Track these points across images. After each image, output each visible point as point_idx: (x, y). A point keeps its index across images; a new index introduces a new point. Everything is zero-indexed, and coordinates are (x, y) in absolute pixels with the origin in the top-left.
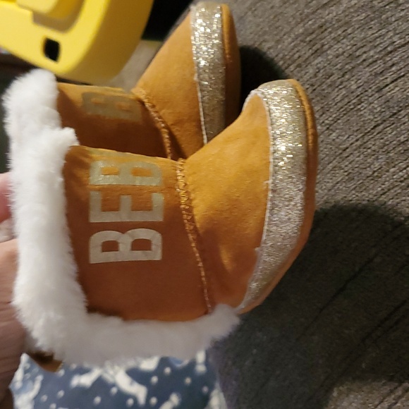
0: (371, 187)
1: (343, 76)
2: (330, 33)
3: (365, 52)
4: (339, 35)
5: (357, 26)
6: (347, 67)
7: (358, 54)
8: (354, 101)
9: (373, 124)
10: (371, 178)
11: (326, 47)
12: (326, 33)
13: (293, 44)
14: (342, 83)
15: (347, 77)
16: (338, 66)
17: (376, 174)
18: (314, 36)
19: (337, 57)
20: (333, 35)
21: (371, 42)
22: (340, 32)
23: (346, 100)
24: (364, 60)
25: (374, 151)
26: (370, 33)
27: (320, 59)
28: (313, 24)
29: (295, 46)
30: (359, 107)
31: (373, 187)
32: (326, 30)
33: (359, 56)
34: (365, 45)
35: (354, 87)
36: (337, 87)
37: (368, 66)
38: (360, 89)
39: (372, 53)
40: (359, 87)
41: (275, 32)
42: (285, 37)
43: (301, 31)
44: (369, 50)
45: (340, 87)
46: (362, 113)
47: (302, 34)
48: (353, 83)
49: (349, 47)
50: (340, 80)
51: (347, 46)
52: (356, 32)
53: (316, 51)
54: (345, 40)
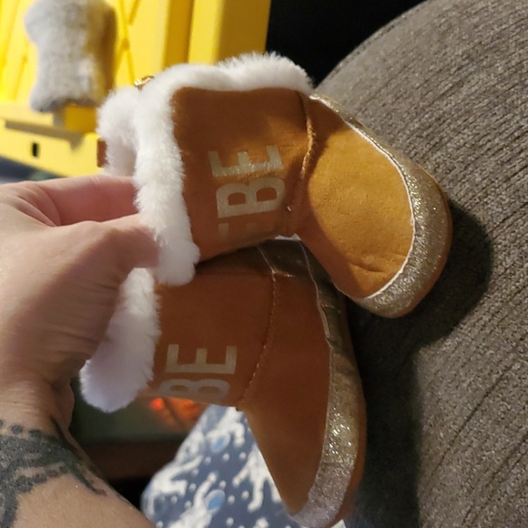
0: (504, 286)
1: (466, 168)
2: (449, 124)
3: (489, 141)
4: (460, 126)
5: (479, 114)
6: (469, 158)
7: (481, 143)
8: (479, 195)
9: (502, 217)
10: (503, 276)
11: (446, 139)
12: (445, 125)
13: (408, 141)
14: (465, 176)
15: (470, 169)
16: (460, 159)
17: (508, 271)
18: (431, 129)
19: (458, 149)
20: (452, 127)
21: (495, 129)
22: (459, 122)
23: (470, 194)
24: (489, 149)
25: (505, 246)
26: (494, 119)
27: (439, 153)
28: (430, 117)
29: (410, 143)
30: (485, 200)
31: (507, 286)
32: (444, 121)
33: (483, 145)
34: (488, 134)
35: (478, 179)
36: (460, 181)
37: (493, 155)
38: (485, 181)
39: (497, 141)
40: (484, 179)
41: (388, 131)
42: (400, 134)
43: (417, 126)
44: (495, 138)
45: (463, 181)
46: (489, 206)
47: (418, 129)
48: (477, 175)
49: (470, 138)
50: (462, 174)
51: (469, 136)
52: (478, 120)
53: (434, 146)
54: (465, 131)
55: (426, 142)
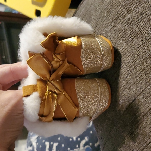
0: (147, 61)
1: (138, 20)
2: (134, 5)
3: (146, 12)
4: (137, 6)
5: (144, 2)
6: (140, 17)
7: (144, 12)
8: (142, 30)
9: (149, 38)
10: (147, 58)
11: (133, 10)
13: (120, 9)
14: (138, 23)
15: (140, 21)
16: (137, 17)
17: (149, 56)
18: (128, 6)
19: (136, 14)
20: (135, 6)
22: (137, 5)
23: (139, 29)
24: (146, 15)
25: (149, 48)
26: (148, 4)
27: (130, 14)
28: (128, 2)
30: (144, 32)
31: (148, 61)
32: (132, 4)
33: (144, 13)
34: (146, 9)
35: (142, 24)
37: (147, 17)
38: (144, 25)
40: (143, 25)
42: (118, 7)
43: (124, 4)
44: (148, 11)
45: (137, 25)
46: (145, 34)
47: (124, 5)
48: (142, 23)
49: (140, 10)
50: (137, 22)
51: (140, 9)
52: (143, 4)
53: (129, 12)
54: (139, 7)
55: (126, 10)
